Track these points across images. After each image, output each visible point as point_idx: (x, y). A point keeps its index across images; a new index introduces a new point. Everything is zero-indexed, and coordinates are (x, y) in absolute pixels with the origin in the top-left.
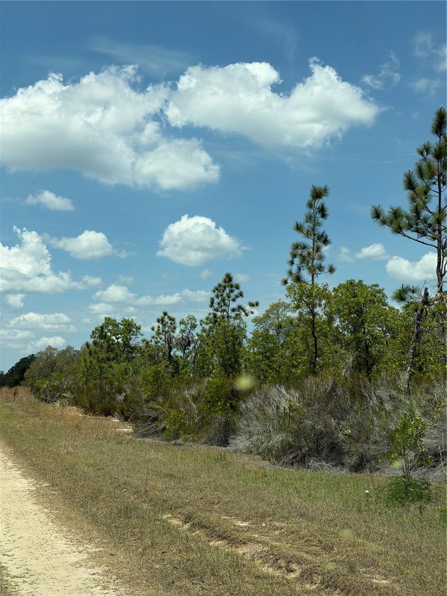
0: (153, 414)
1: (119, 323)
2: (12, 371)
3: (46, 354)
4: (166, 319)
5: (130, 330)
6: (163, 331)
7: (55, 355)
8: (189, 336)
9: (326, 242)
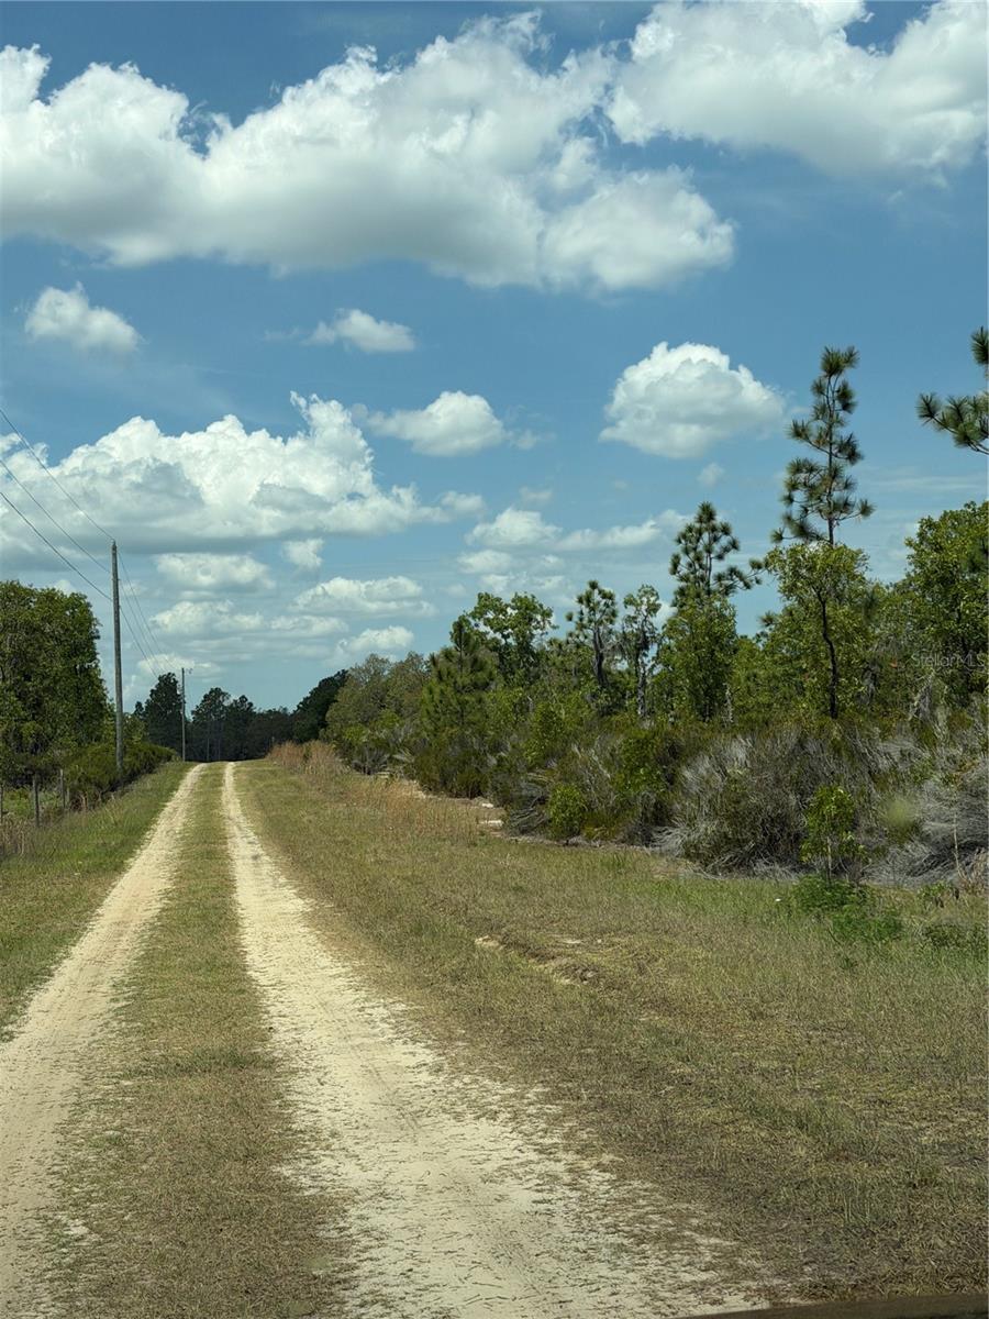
0: (537, 792)
1: (507, 606)
2: (306, 705)
3: (368, 671)
4: (597, 597)
5: (531, 619)
6: (590, 621)
7: (386, 673)
8: (646, 629)
9: (853, 456)
